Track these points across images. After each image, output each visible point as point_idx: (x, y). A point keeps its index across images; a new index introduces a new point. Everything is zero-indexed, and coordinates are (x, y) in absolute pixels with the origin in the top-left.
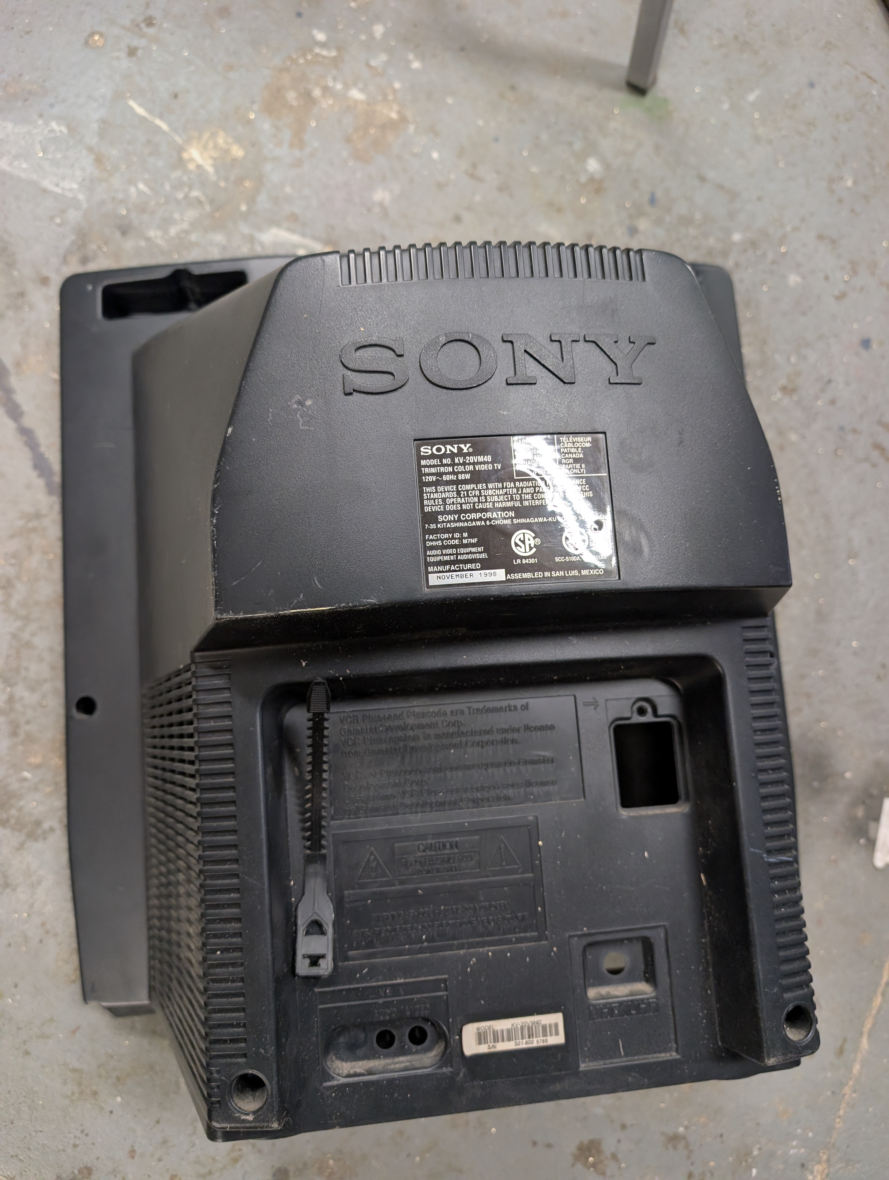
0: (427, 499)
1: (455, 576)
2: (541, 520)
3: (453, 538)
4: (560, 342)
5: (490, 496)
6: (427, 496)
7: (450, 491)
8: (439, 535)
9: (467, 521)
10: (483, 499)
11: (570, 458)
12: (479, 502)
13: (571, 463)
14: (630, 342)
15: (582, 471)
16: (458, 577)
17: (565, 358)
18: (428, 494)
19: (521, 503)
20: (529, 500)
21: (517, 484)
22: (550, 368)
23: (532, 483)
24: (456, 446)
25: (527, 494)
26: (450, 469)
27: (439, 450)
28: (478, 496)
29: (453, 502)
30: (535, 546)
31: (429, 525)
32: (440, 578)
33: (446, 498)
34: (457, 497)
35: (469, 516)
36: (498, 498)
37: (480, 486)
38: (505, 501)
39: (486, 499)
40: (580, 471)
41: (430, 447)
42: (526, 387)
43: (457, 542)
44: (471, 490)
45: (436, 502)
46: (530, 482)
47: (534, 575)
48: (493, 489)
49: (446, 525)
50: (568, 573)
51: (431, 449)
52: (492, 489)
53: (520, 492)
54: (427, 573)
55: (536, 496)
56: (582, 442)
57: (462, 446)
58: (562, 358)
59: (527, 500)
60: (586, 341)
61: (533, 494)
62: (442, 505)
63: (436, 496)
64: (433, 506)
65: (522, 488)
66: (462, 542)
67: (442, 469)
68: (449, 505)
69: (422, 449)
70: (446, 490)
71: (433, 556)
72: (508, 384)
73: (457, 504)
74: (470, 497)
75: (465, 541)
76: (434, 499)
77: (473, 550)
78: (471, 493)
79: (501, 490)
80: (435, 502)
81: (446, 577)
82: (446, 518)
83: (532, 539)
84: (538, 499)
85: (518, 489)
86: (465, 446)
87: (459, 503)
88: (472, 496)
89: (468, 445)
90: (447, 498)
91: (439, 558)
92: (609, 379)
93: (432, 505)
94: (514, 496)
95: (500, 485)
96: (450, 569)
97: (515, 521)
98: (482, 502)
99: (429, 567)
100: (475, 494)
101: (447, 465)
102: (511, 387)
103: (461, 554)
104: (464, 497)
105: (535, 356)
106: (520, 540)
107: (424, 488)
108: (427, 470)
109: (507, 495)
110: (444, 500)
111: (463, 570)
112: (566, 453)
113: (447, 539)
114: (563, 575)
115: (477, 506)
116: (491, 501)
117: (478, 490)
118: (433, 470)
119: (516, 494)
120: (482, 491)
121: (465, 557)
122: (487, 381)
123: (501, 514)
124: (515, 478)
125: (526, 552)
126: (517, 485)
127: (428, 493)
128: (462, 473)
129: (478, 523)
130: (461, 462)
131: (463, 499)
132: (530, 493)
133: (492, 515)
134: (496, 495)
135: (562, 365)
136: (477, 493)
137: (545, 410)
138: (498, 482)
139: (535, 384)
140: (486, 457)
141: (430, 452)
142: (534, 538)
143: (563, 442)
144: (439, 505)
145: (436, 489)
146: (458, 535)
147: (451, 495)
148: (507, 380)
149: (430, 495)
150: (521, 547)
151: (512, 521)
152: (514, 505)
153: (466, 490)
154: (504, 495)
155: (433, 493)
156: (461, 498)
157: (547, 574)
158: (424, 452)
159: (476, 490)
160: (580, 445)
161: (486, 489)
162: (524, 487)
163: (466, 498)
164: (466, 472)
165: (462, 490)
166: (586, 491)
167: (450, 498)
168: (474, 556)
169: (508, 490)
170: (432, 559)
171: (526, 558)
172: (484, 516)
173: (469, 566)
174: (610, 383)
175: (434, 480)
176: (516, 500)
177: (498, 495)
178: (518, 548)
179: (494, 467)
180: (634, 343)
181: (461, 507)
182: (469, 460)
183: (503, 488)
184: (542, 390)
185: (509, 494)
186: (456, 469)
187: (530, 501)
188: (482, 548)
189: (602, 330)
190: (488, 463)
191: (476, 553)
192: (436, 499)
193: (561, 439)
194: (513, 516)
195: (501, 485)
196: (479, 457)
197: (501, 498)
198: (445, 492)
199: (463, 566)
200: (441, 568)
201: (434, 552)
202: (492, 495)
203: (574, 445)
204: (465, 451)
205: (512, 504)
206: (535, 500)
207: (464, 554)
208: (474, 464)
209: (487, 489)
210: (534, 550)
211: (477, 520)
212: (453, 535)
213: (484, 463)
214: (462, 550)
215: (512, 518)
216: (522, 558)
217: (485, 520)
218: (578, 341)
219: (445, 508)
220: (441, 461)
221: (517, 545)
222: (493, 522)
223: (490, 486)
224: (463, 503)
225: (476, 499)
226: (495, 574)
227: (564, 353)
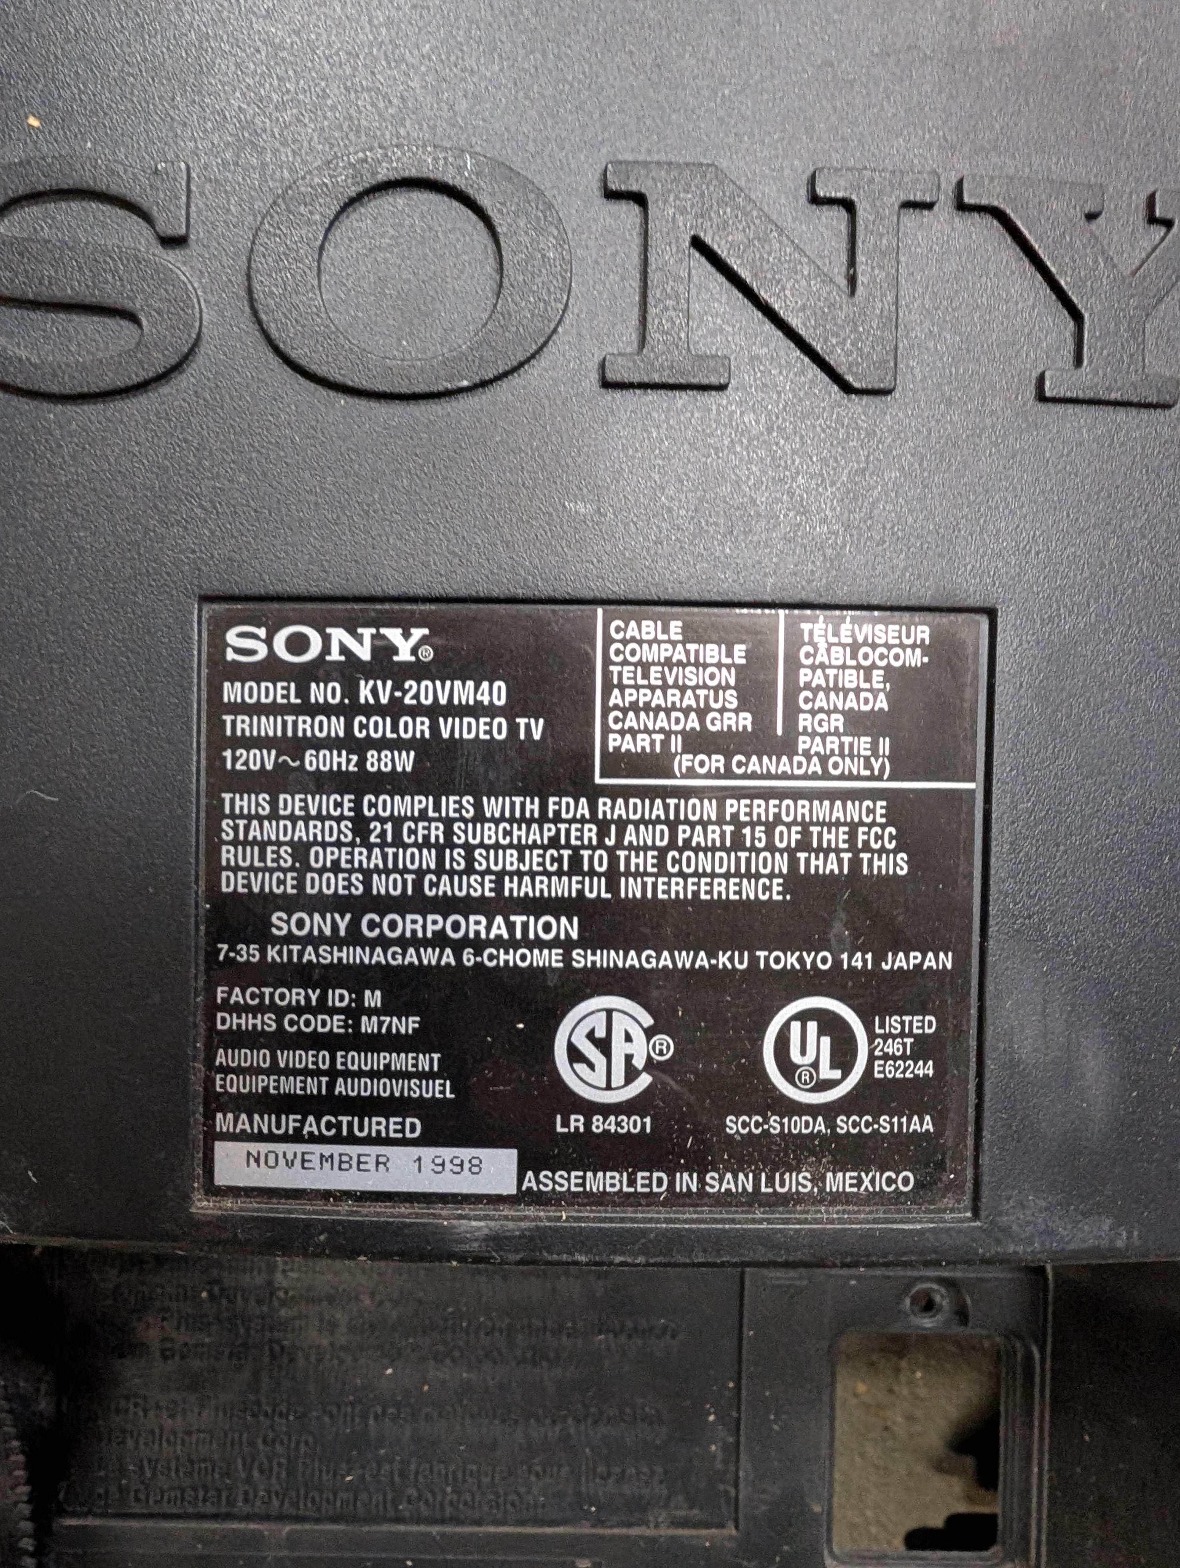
0: (235, 843)
1: (316, 1159)
2: (684, 960)
3: (323, 1007)
4: (848, 205)
5: (487, 848)
6: (235, 828)
7: (330, 817)
8: (267, 991)
9: (384, 942)
10: (457, 859)
11: (836, 710)
12: (440, 870)
13: (837, 733)
14: (1152, 220)
15: (877, 766)
16: (327, 1166)
17: (861, 279)
18: (242, 823)
19: (613, 886)
20: (646, 874)
21: (604, 805)
22: (795, 322)
23: (666, 807)
24: (367, 633)
25: (637, 849)
26: (337, 727)
27: (298, 644)
28: (437, 845)
29: (336, 863)
30: (650, 1065)
31: (232, 948)
32: (257, 1161)
33: (309, 845)
34: (352, 844)
35: (393, 926)
36: (521, 859)
37: (449, 804)
38: (545, 873)
39: (470, 859)
40: (868, 766)
41: (262, 632)
42: (681, 399)
43: (336, 1024)
44: (413, 819)
45: (270, 856)
46: (658, 801)
47: (632, 1182)
48: (502, 818)
49: (301, 954)
50: (770, 1182)
51: (269, 641)
52: (497, 822)
53: (610, 842)
54: (212, 1136)
55: (675, 861)
56: (889, 647)
57: (394, 634)
58: (852, 281)
59: (636, 874)
60: (961, 206)
61: (662, 853)
62: (292, 869)
63: (270, 830)
64: (256, 871)
65: (622, 825)
66: (357, 1025)
67: (305, 725)
68: (321, 872)
69: (231, 636)
70: (313, 812)
71: (239, 1071)
72: (607, 384)
73: (350, 872)
74: (405, 846)
75: (368, 1025)
76: (263, 846)
77: (400, 1061)
78: (411, 832)
79: (535, 826)
80: (263, 858)
81: (282, 1161)
82: (300, 924)
83: (638, 1035)
84: (681, 874)
85: (603, 827)
86: (407, 635)
87: (361, 870)
88: (416, 844)
89: (418, 633)
90: (315, 843)
91: (262, 1082)
92: (1041, 379)
93: (251, 868)
94: (585, 853)
95: (533, 807)
96: (298, 1131)
97: (581, 959)
98: (451, 873)
99: (219, 1116)
100: (426, 838)
101: (327, 710)
102: (618, 395)
103: (347, 1074)
104: (383, 845)
105: (735, 264)
106: (591, 1036)
107: (227, 796)
108: (243, 725)
109: (558, 847)
110: (301, 850)
111: (352, 1140)
112: (819, 688)
113: (299, 1010)
114: (750, 1189)
115: (432, 885)
116: (488, 871)
117: (439, 819)
118: (268, 726)
119: (594, 849)
120: (456, 826)
121: (365, 1088)
122: (521, 365)
123: (525, 926)
124: (598, 780)
125: (609, 1087)
126: (601, 809)
127: (242, 816)
128: (382, 744)
129: (430, 957)
130: (384, 700)
131: (377, 851)
132: (654, 847)
133: (488, 928)
134: (511, 846)
135: (845, 310)
136: (437, 832)
137: (753, 501)
138: (524, 792)
139: (722, 388)
140: (485, 685)
141: (262, 651)
142: (649, 1033)
143: (812, 643)
144: (280, 869)
145: (274, 803)
146: (342, 998)
147: (329, 831)
148: (602, 366)
149: (247, 828)
150: (591, 1066)
151: (567, 959)
152: (580, 892)
153: (391, 818)
154: (545, 848)
155: (260, 819)
156: (370, 847)
157: (687, 1181)
158: (238, 651)
159: (430, 820)
160: (882, 657)
161: (474, 820)
162: (629, 821)
163: (390, 851)
164: (398, 745)
165: (377, 817)
166: (883, 850)
167: (324, 845)
168: (398, 1088)
169: (563, 827)
170: (235, 1085)
171: (606, 1110)
172: (456, 927)
173: (376, 1124)
174: (1042, 397)
175: (269, 767)
176: (592, 873)
177: (521, 849)
178: (580, 1067)
179: (513, 729)
180: (1168, 224)
181: (367, 883)
182: (416, 696)
183: (543, 819)
184: (749, 418)
185: (568, 846)
186: (362, 726)
187: (649, 880)
188: (436, 1056)
189: (1036, 160)
190: (491, 711)
191: (406, 1075)
192: (270, 843)
193: (806, 627)
194: (574, 935)
195: (536, 807)
196: (458, 683)
197: (533, 859)
198: (307, 818)
199: (350, 1124)
200: (263, 1123)
201: (245, 1057)
202: (497, 846)
203: (854, 656)
204: (404, 655)
205: (575, 887)
206: (670, 875)
207: (360, 1074)
208: (434, 712)
209: (480, 817)
210: (644, 1080)
211: (426, 943)
212: (323, 998)
213: (476, 710)
214: (355, 1060)
215: (567, 945)
216: (590, 1109)
217: (458, 947)
218: (929, 206)
219: (300, 885)
220: (304, 692)
221: (575, 1055)
222: (491, 957)
223: (492, 806)
224: (377, 870)
225: (429, 859)
226: (476, 1167)
227: (860, 258)
